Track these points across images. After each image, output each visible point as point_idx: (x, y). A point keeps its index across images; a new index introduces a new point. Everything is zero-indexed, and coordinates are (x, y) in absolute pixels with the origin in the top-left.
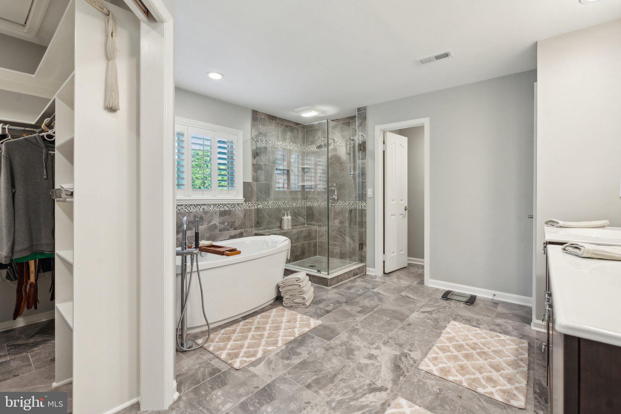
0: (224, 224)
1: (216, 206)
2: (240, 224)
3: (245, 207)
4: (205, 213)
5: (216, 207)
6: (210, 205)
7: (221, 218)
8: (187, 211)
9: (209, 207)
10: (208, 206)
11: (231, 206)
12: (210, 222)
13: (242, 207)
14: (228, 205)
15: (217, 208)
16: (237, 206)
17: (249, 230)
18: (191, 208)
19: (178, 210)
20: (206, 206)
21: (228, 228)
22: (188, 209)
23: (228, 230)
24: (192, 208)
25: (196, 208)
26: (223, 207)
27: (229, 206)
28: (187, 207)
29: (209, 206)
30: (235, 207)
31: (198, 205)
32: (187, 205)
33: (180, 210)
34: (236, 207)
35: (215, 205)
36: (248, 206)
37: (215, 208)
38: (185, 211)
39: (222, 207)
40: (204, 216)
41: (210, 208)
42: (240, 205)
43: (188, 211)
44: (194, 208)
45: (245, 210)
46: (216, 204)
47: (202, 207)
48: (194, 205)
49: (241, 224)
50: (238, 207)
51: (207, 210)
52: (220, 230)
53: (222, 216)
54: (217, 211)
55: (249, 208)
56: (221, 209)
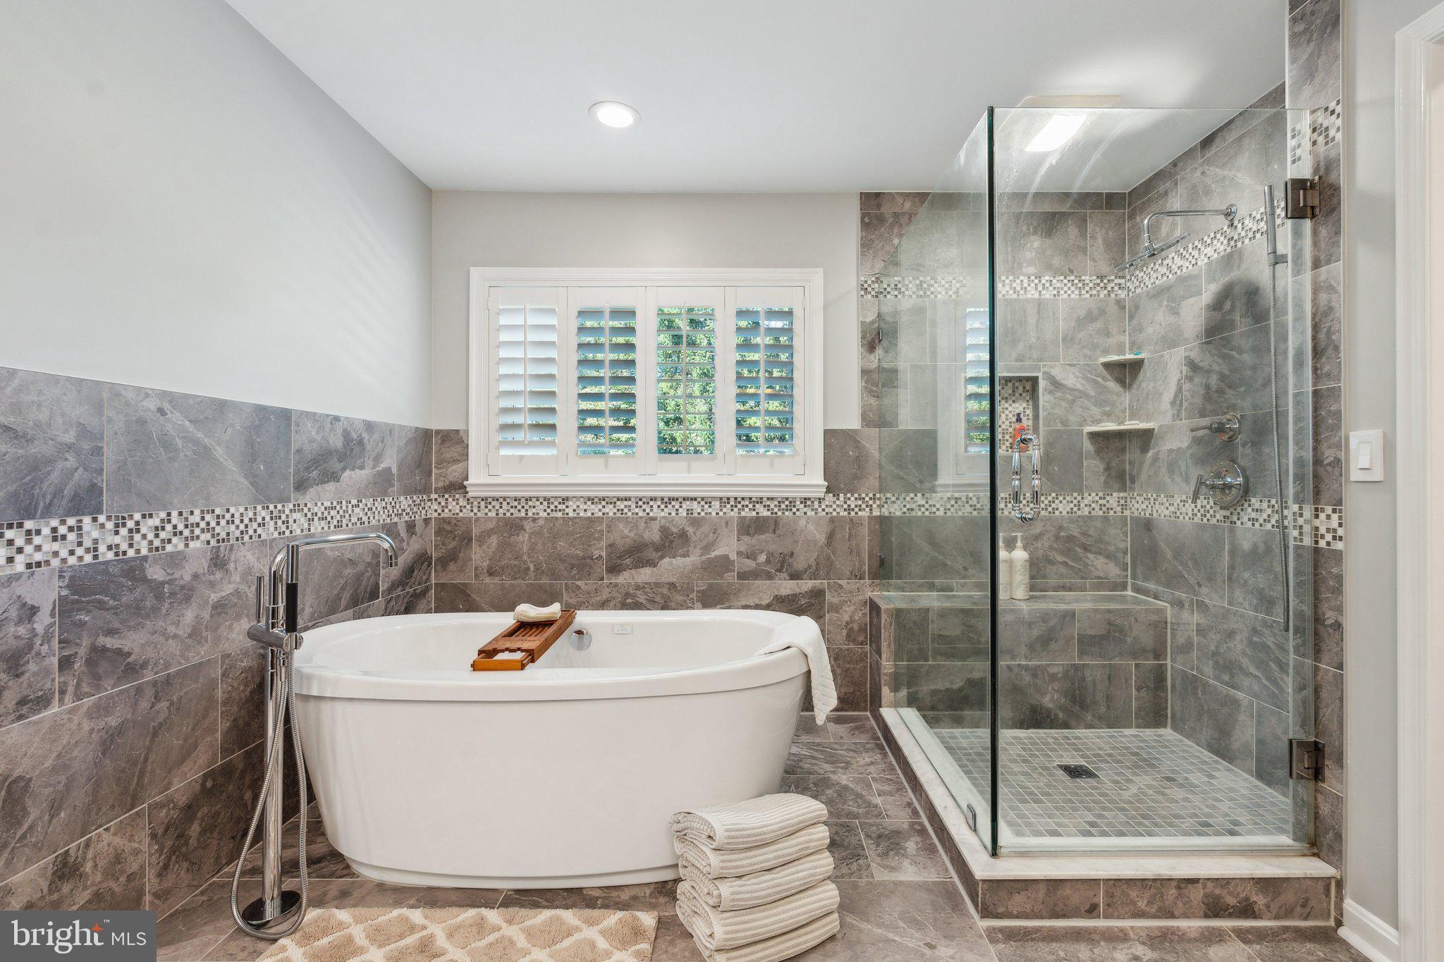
0: (755, 559)
1: (729, 503)
2: (812, 561)
3: (831, 510)
4: (696, 522)
5: (728, 506)
6: (709, 500)
7: (746, 539)
8: (641, 514)
9: (706, 506)
10: (703, 503)
11: (780, 506)
12: (707, 548)
13: (820, 510)
14: (768, 503)
15: (732, 510)
16: (802, 506)
17: (848, 583)
18: (652, 507)
19: (618, 510)
20: (695, 503)
21: (769, 572)
22: (644, 510)
23: (770, 577)
24: (655, 506)
25: (666, 507)
26: (751, 506)
27: (772, 506)
28: (640, 503)
29: (706, 503)
30: (794, 510)
31: (673, 500)
32: (641, 500)
33: (622, 510)
34: (798, 510)
35: (724, 501)
36: (845, 506)
37: (725, 510)
38: (637, 514)
39: (747, 506)
40: (690, 530)
41: (710, 510)
42: (813, 502)
43: (645, 515)
44: (663, 507)
45: (832, 520)
46: (728, 499)
47: (684, 506)
48: (662, 499)
49: (817, 564)
50: (805, 510)
51: (699, 513)
52: (743, 576)
53: (748, 534)
54: (732, 518)
55: (846, 513)
56: (743, 514)
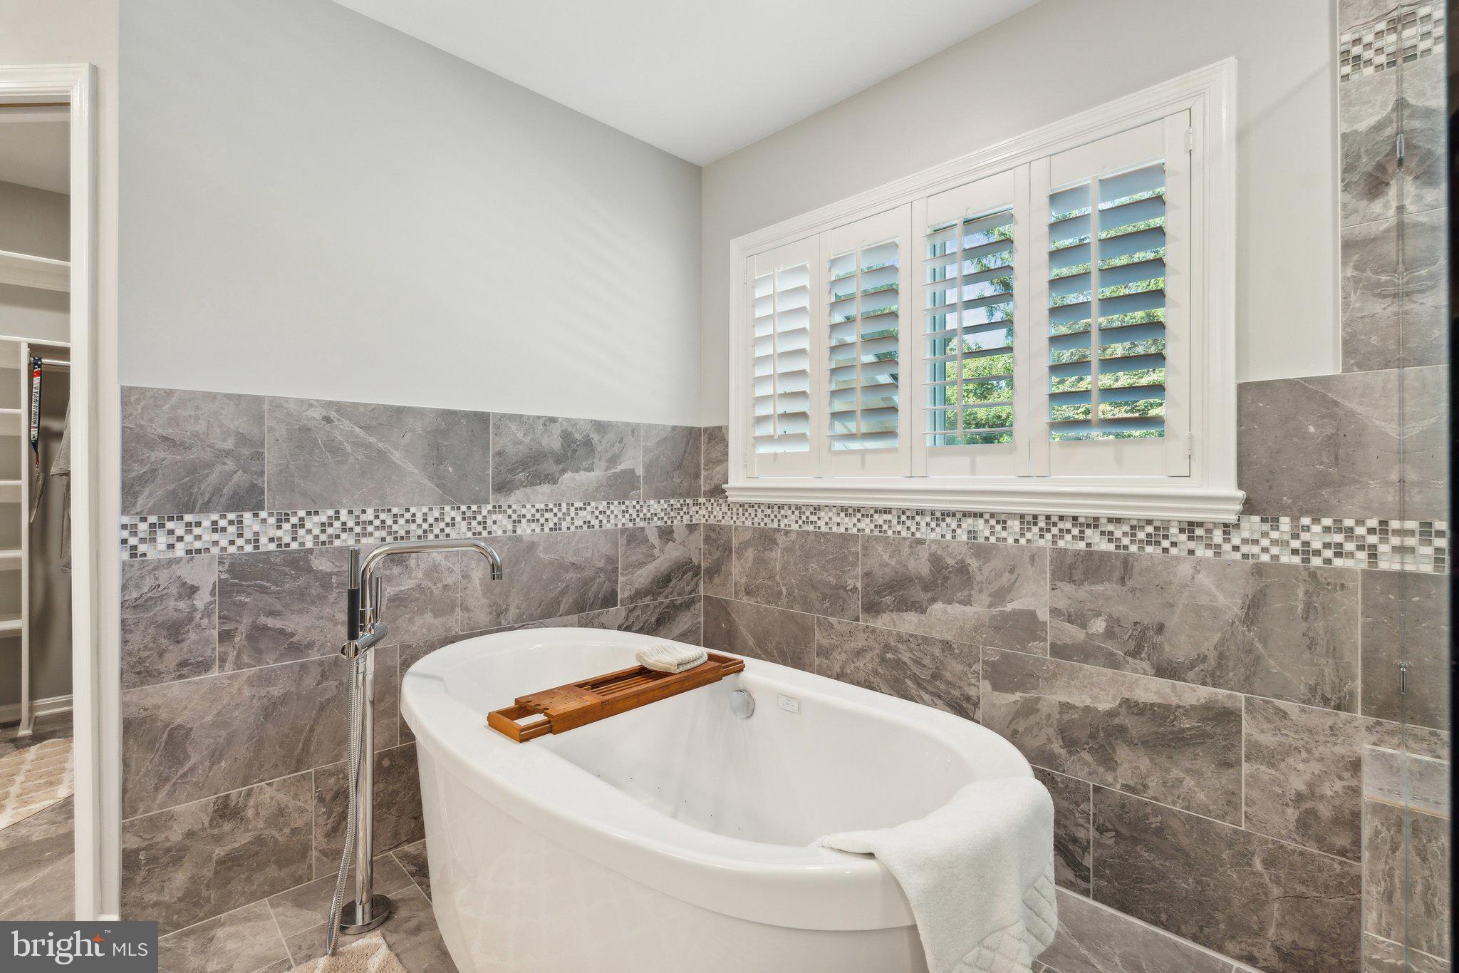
0: (1084, 626)
1: (1035, 524)
2: (1208, 646)
3: (1255, 549)
4: (982, 551)
5: (1035, 529)
6: (1003, 517)
7: (1068, 588)
8: (904, 534)
9: (998, 528)
10: (993, 522)
11: (1134, 535)
12: (1000, 595)
13: (1227, 547)
14: (1110, 527)
15: (1042, 536)
16: (1184, 537)
17: (1303, 710)
18: (918, 524)
19: (876, 526)
20: (981, 521)
21: (1112, 654)
22: (908, 528)
23: (1112, 662)
24: (923, 524)
25: (938, 525)
26: (1075, 531)
27: (1118, 534)
28: (904, 518)
29: (998, 522)
30: (1166, 544)
31: (948, 515)
32: (904, 513)
33: (881, 526)
34: (1174, 544)
35: (1028, 521)
36: (1296, 544)
38: (899, 533)
39: (1068, 531)
40: (974, 564)
41: (1004, 534)
42: (1209, 531)
43: (910, 535)
44: (933, 525)
45: (1259, 570)
46: (1035, 517)
47: (964, 526)
48: (933, 514)
49: (1221, 656)
50: (1192, 545)
51: (987, 538)
52: (1059, 651)
53: (1071, 580)
54: (1042, 549)
55: (1296, 560)
56: (1061, 544)
